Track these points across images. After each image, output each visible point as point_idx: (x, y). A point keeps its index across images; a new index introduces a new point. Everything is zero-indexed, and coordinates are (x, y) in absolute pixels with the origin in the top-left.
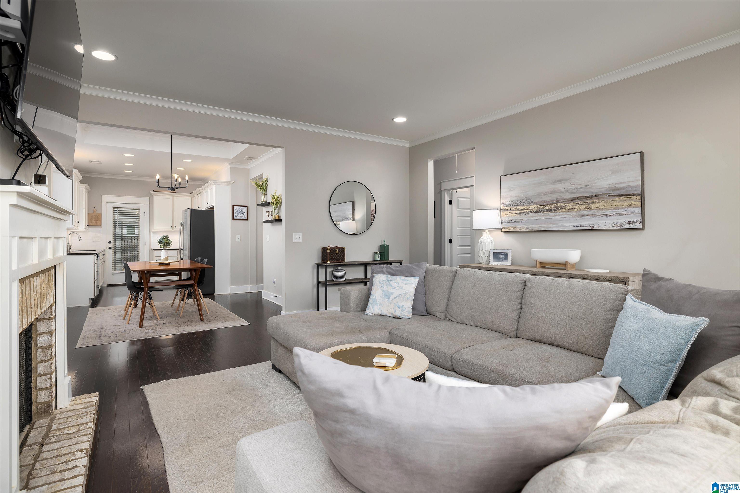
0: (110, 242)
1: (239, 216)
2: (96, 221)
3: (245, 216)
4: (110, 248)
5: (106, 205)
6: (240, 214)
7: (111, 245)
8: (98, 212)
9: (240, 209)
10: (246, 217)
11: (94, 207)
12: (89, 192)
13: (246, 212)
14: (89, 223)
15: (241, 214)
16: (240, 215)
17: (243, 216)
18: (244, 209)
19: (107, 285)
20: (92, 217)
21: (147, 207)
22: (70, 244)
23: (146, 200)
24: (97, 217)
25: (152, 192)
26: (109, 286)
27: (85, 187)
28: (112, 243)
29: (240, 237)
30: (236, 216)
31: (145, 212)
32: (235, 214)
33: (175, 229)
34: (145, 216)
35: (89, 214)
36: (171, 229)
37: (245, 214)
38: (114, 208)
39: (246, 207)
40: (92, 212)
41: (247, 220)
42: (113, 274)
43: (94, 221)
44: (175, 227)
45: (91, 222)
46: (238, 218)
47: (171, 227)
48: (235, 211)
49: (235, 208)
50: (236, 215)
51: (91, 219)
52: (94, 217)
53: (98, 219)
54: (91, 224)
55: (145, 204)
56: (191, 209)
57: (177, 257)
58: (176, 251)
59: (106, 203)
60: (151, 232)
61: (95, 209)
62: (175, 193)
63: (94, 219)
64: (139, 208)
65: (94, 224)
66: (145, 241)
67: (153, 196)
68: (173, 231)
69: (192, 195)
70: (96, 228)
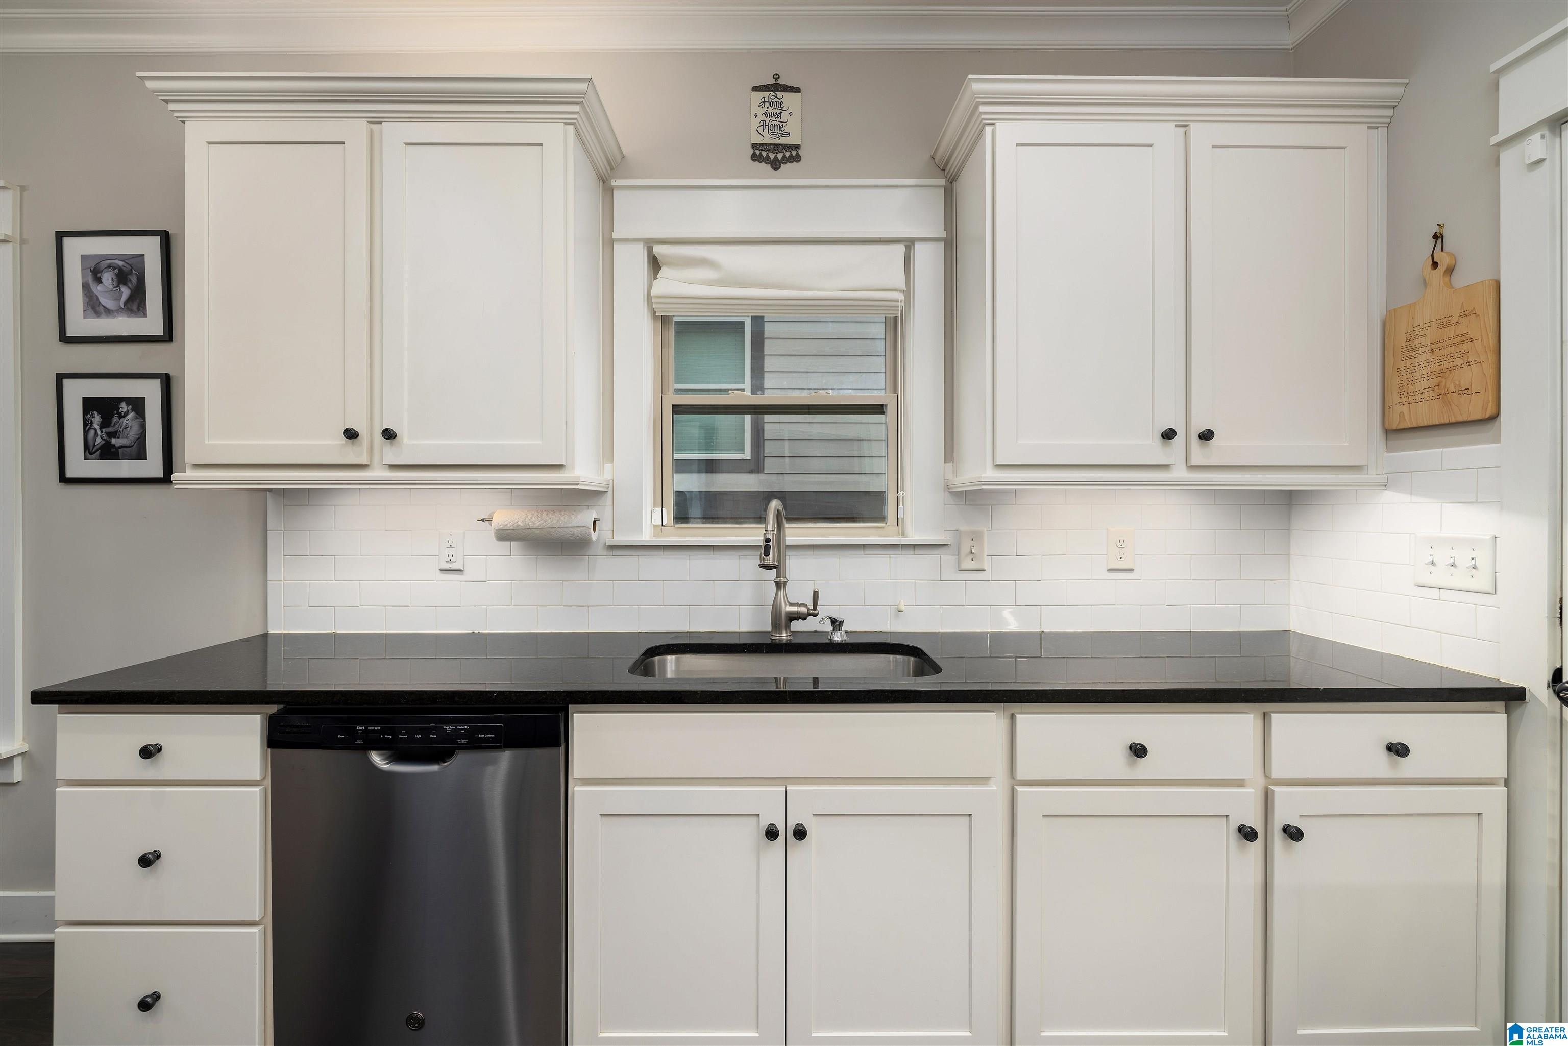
2: (1441, 374)
8: (1467, 273)
11: (1437, 234)
20: (1411, 349)
24: (1450, 332)
40: (1414, 292)
43: (1425, 384)
51: (1403, 364)
52: (1425, 335)
53: (1465, 347)
54: (1405, 409)
59: (1543, 132)
61: (1439, 250)
63: (1423, 358)
65: (1426, 410)
70: (1444, 450)
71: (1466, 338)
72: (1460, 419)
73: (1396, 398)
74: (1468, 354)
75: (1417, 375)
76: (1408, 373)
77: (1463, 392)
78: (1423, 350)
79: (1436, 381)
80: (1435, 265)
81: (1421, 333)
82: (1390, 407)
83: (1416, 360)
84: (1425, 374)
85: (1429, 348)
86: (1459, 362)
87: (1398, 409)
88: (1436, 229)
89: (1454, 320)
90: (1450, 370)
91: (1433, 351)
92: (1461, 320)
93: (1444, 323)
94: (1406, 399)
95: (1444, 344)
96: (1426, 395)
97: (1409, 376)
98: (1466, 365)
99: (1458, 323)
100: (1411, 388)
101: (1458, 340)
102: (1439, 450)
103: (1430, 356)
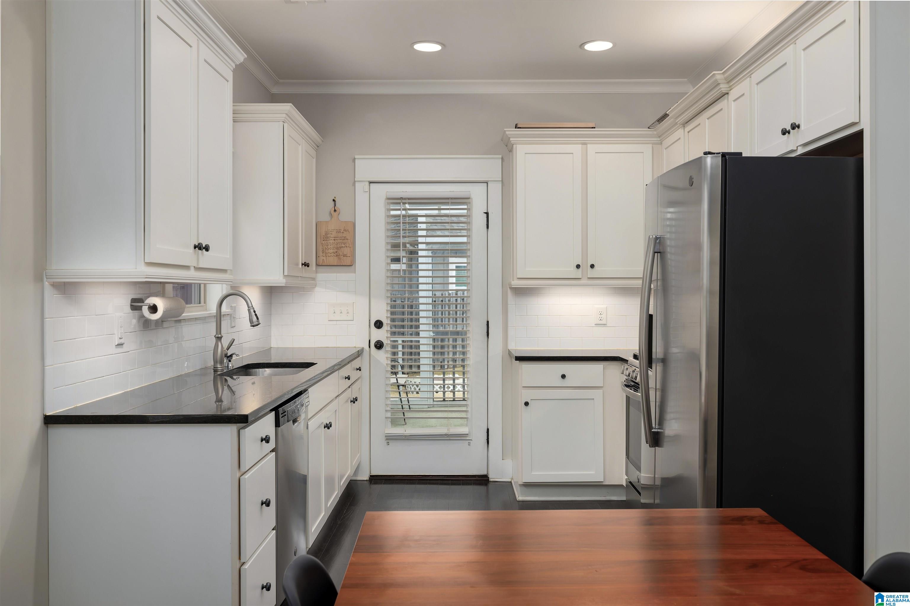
0: (379, 324)
2: (337, 248)
4: (379, 345)
5: (368, 190)
7: (381, 335)
8: (344, 216)
11: (334, 200)
12: (317, 147)
19: (371, 476)
20: (326, 237)
21: (496, 189)
22: (225, 342)
23: (490, 167)
24: (340, 235)
25: (511, 132)
26: (375, 479)
27: (284, 115)
28: (385, 328)
31: (487, 213)
33: (590, 273)
34: (488, 227)
35: (318, 225)
36: (578, 273)
38: (391, 201)
40: (327, 218)
42: (390, 439)
43: (332, 251)
44: (592, 266)
45: (323, 253)
47: (578, 266)
51: (324, 242)
52: (332, 234)
53: (345, 241)
54: (325, 258)
55: (488, 181)
56: (724, 155)
57: (600, 391)
58: (599, 366)
59: (367, 184)
60: (508, 288)
61: (335, 205)
62: (592, 128)
63: (331, 241)
64: (468, 198)
65: (333, 260)
66: (488, 322)
67: (514, 146)
68: (584, 281)
69: (655, 133)
70: (338, 274)
71: (345, 238)
72: (344, 264)
73: (321, 253)
74: (346, 244)
75: (329, 247)
76: (326, 246)
77: (344, 256)
78: (331, 239)
79: (336, 250)
80: (335, 211)
81: (330, 233)
82: (319, 257)
83: (329, 242)
84: (332, 248)
85: (333, 238)
86: (343, 245)
87: (322, 258)
88: (334, 198)
89: (342, 231)
90: (341, 247)
91: (334, 240)
92: (344, 232)
93: (339, 232)
94: (325, 255)
95: (339, 238)
96: (332, 254)
97: (326, 247)
98: (345, 247)
99: (343, 233)
100: (327, 251)
101: (343, 238)
102: (336, 274)
103: (333, 241)
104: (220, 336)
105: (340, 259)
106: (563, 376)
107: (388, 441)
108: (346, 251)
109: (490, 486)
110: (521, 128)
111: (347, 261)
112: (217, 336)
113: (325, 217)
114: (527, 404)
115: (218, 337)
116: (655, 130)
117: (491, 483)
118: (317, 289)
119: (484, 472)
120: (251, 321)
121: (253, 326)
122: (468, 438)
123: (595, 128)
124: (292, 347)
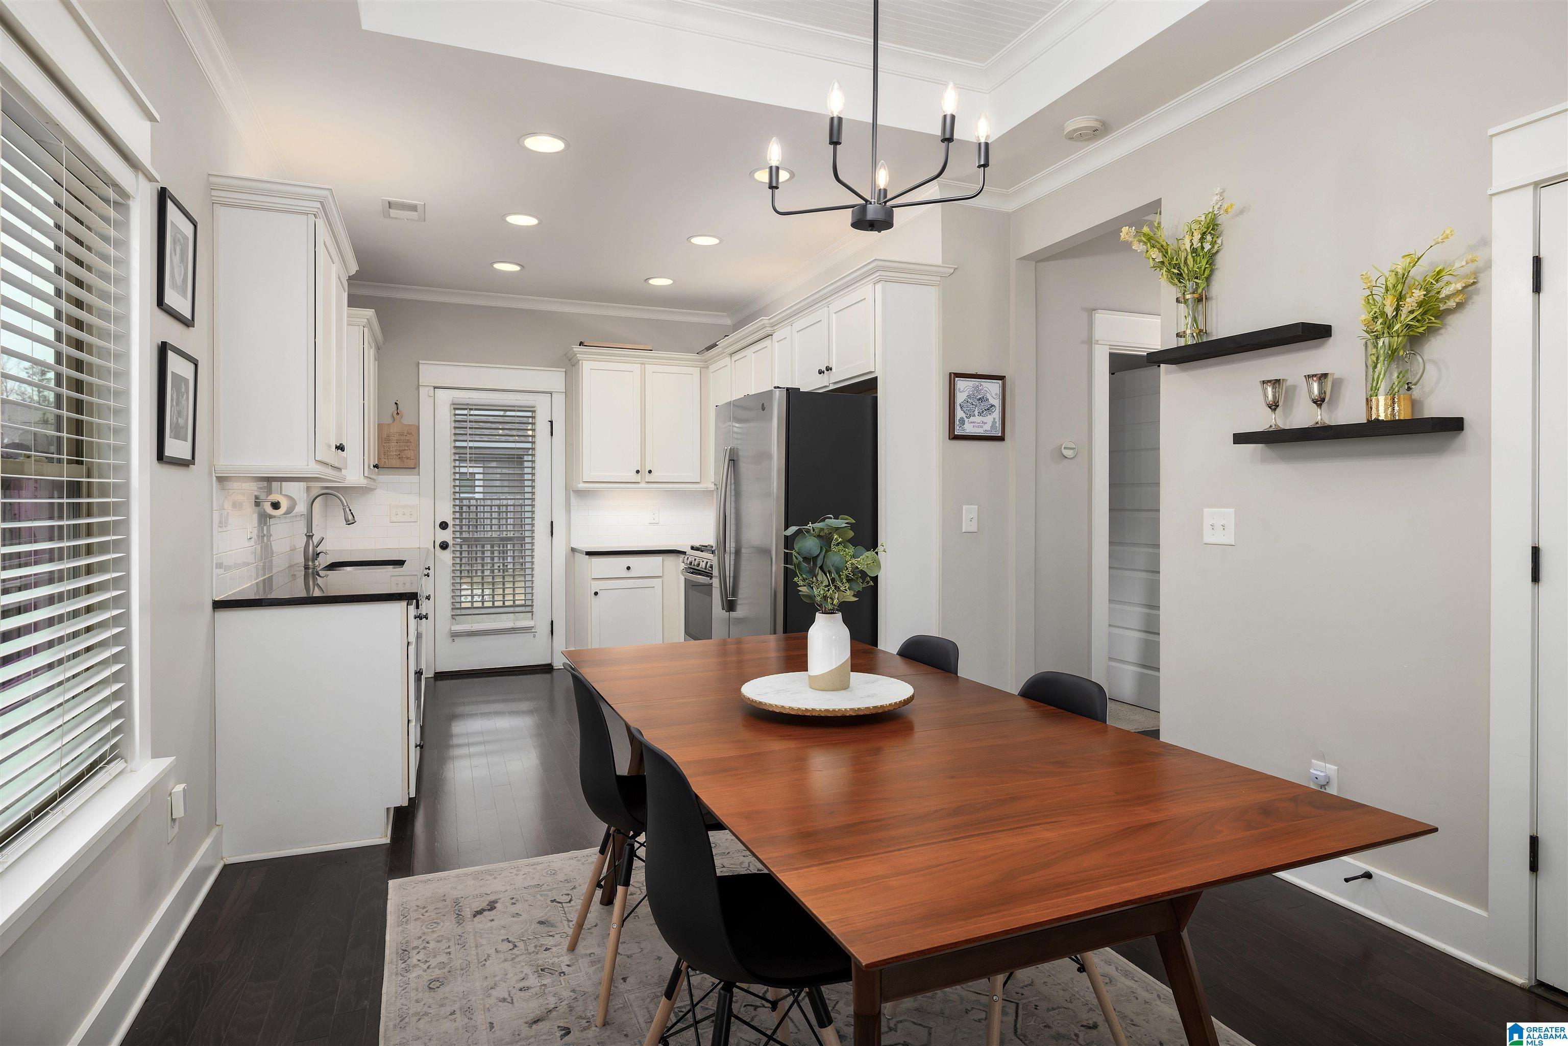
0: (444, 526)
1: (972, 419)
2: (400, 451)
3: (994, 422)
4: (444, 546)
5: (433, 395)
6: (976, 413)
7: (447, 535)
8: (407, 420)
9: (976, 389)
10: (997, 425)
11: (396, 404)
12: (378, 348)
13: (997, 402)
14: (379, 459)
15: (980, 414)
16: (977, 419)
17: (987, 424)
18: (992, 389)
19: (435, 673)
20: (387, 439)
21: (559, 400)
22: (316, 539)
23: (554, 379)
24: (404, 438)
25: (577, 349)
26: (441, 676)
27: (366, 320)
28: (450, 529)
29: (974, 515)
30: (962, 421)
31: (551, 422)
32: (959, 414)
33: (649, 478)
34: (552, 435)
35: (380, 427)
36: (638, 478)
37: (996, 414)
38: (456, 406)
39: (1000, 382)
40: (390, 421)
41: (1001, 439)
42: (455, 635)
43: (394, 453)
44: (650, 472)
45: (385, 455)
46: (969, 429)
47: (638, 472)
48: (960, 398)
49: (961, 384)
50: (964, 415)
51: (386, 445)
53: (409, 444)
54: (386, 460)
55: (552, 392)
56: (788, 389)
57: (660, 580)
58: (658, 559)
59: (432, 389)
60: (571, 492)
61: (397, 409)
62: (650, 350)
63: (393, 444)
64: (534, 407)
65: (395, 462)
66: (552, 522)
67: (580, 362)
68: (643, 485)
69: (703, 358)
70: (400, 476)
71: (408, 441)
72: (407, 467)
73: (383, 456)
74: (410, 446)
75: (391, 449)
76: (388, 448)
77: (408, 458)
78: (394, 441)
79: (399, 453)
80: (397, 414)
81: (394, 435)
83: (391, 445)
84: (394, 450)
85: (396, 441)
86: (407, 448)
87: (383, 460)
88: (396, 401)
89: (405, 434)
90: (403, 449)
91: (397, 442)
92: (407, 435)
93: (401, 434)
94: (387, 457)
95: (402, 441)
96: (395, 457)
98: (409, 449)
100: (389, 454)
101: (406, 441)
102: (398, 476)
103: (396, 444)
104: (311, 534)
105: (403, 461)
106: (628, 568)
107: (453, 638)
108: (410, 454)
109: (555, 673)
110: (586, 346)
111: (411, 463)
112: (308, 534)
113: (388, 420)
114: (596, 594)
115: (309, 536)
116: (703, 356)
117: (555, 671)
118: (378, 491)
119: (547, 661)
120: (347, 520)
121: (349, 524)
122: (533, 631)
123: (652, 350)
124: (350, 549)
